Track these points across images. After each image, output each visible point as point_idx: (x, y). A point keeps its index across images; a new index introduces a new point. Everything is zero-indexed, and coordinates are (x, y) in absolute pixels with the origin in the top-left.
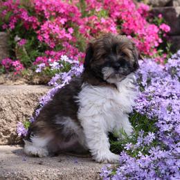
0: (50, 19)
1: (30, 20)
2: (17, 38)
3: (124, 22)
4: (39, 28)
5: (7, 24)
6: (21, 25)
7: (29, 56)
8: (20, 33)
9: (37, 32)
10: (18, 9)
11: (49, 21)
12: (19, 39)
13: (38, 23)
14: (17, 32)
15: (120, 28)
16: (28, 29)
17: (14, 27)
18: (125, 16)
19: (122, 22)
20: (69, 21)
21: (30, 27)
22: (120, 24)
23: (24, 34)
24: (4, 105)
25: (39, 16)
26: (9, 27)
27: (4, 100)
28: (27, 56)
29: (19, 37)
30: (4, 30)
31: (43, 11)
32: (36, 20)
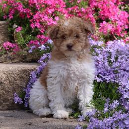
0: (40, 10)
1: (25, 12)
2: (15, 26)
3: (101, 10)
4: (32, 17)
5: (7, 15)
6: (18, 15)
7: (25, 39)
8: (18, 22)
9: (31, 21)
11: (39, 12)
12: (17, 26)
13: (31, 14)
14: (15, 21)
15: (98, 15)
16: (23, 18)
17: (12, 17)
18: (101, 6)
19: (99, 10)
20: (56, 11)
21: (25, 17)
22: (97, 12)
23: (21, 22)
24: (3, 80)
25: (32, 8)
26: (8, 17)
27: (3, 75)
28: (23, 40)
29: (16, 24)
30: (5, 20)
31: (35, 4)
32: (30, 11)
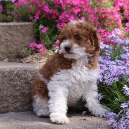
0: (66, 10)
1: (50, 12)
2: (41, 27)
3: (126, 10)
4: (58, 18)
5: (33, 15)
6: (43, 16)
7: (51, 40)
8: (44, 22)
9: (57, 21)
10: (41, 4)
11: (65, 12)
12: (42, 27)
13: (57, 14)
14: (41, 22)
15: (123, 15)
16: (49, 19)
17: (38, 18)
18: (126, 6)
19: (124, 10)
20: (81, 11)
21: (51, 18)
22: (123, 12)
23: (47, 23)
25: (58, 8)
26: (34, 18)
27: (30, 75)
28: (49, 40)
29: (42, 25)
30: (31, 21)
31: (61, 4)
32: (56, 12)
